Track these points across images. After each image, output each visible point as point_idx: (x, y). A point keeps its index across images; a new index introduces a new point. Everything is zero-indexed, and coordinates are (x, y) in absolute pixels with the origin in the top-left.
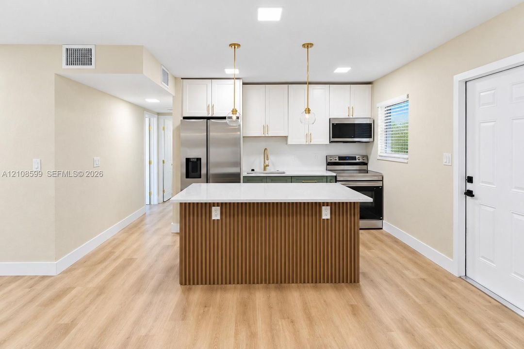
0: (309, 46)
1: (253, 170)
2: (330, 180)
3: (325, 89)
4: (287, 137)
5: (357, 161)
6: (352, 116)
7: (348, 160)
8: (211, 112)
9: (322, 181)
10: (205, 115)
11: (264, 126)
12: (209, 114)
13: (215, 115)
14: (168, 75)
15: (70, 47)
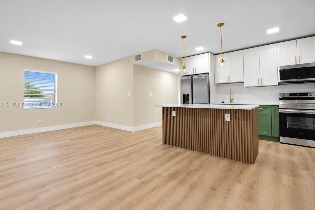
0: (222, 24)
1: (223, 102)
2: (274, 108)
3: (273, 47)
4: (244, 82)
5: (309, 96)
6: (300, 62)
7: (299, 96)
8: (194, 72)
9: (267, 109)
10: (192, 74)
11: (227, 77)
12: (194, 73)
13: (196, 73)
14: (173, 57)
15: (136, 55)
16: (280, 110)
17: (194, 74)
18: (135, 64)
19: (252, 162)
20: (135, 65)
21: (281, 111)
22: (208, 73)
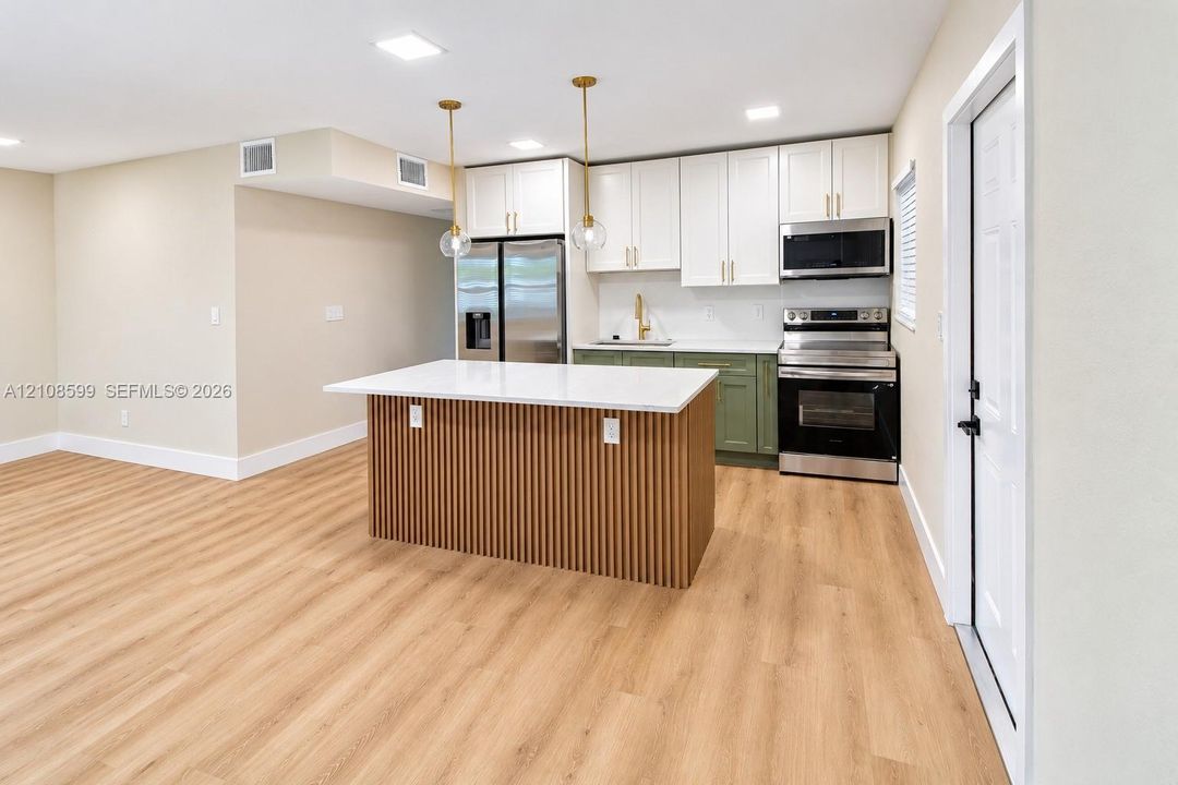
0: (587, 81)
1: (617, 338)
2: (764, 362)
3: (768, 158)
4: (680, 270)
5: (860, 320)
6: (838, 215)
7: (836, 318)
8: (511, 226)
9: (744, 366)
10: (503, 234)
11: (627, 250)
12: (508, 230)
13: (519, 233)
14: (423, 165)
15: (247, 144)
16: (782, 369)
17: (511, 234)
18: (241, 183)
19: (686, 582)
20: (243, 190)
21: (784, 373)
22: (562, 237)
